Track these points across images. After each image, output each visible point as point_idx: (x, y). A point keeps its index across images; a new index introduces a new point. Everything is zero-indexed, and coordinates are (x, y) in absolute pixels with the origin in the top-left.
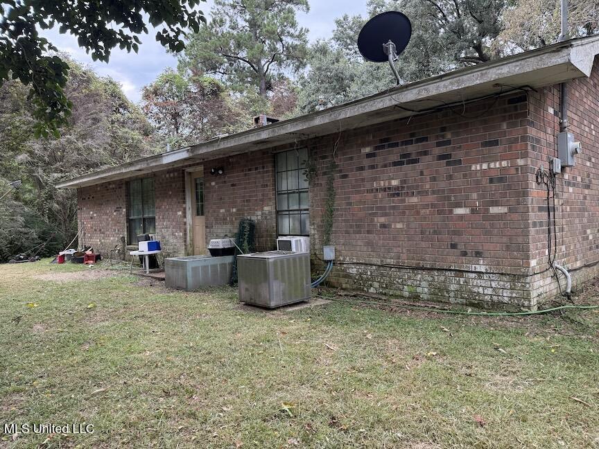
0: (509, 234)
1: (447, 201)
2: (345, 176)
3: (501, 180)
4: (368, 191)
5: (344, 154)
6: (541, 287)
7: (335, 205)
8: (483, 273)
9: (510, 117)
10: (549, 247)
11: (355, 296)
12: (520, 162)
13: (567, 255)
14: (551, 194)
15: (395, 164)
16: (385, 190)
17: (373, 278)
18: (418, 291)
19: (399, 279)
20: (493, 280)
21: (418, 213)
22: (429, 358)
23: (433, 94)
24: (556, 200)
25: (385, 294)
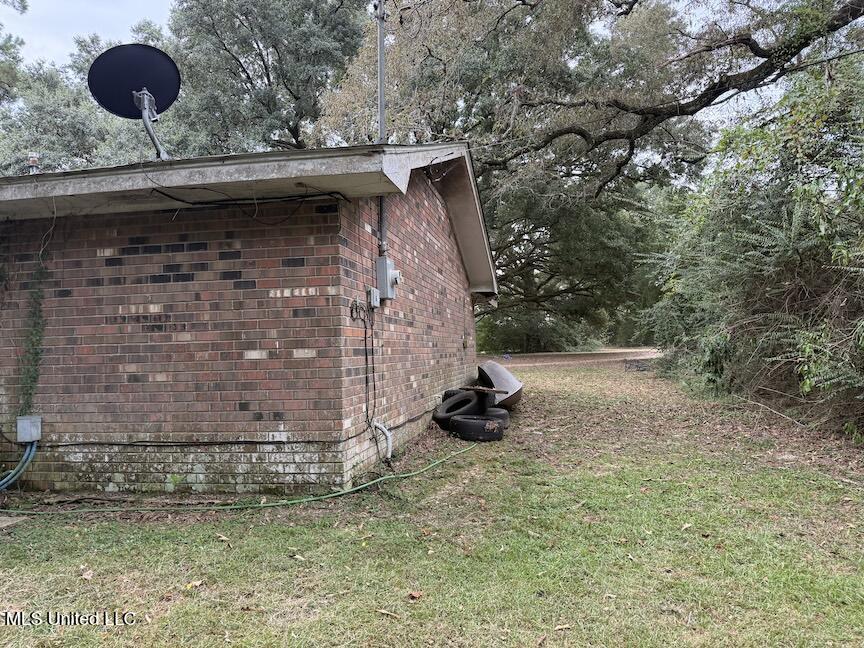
0: (317, 386)
1: (236, 340)
2: (67, 293)
3: (307, 312)
4: (107, 320)
5: (64, 256)
6: (357, 455)
7: (44, 342)
8: (284, 443)
9: (319, 231)
10: (367, 400)
11: (77, 502)
12: (331, 291)
13: (388, 409)
14: (369, 332)
15: (155, 279)
16: (137, 319)
17: (113, 467)
18: (189, 480)
19: (159, 463)
20: (297, 452)
21: (191, 357)
22: (188, 594)
23: (212, 181)
24: (375, 341)
25: (134, 492)
